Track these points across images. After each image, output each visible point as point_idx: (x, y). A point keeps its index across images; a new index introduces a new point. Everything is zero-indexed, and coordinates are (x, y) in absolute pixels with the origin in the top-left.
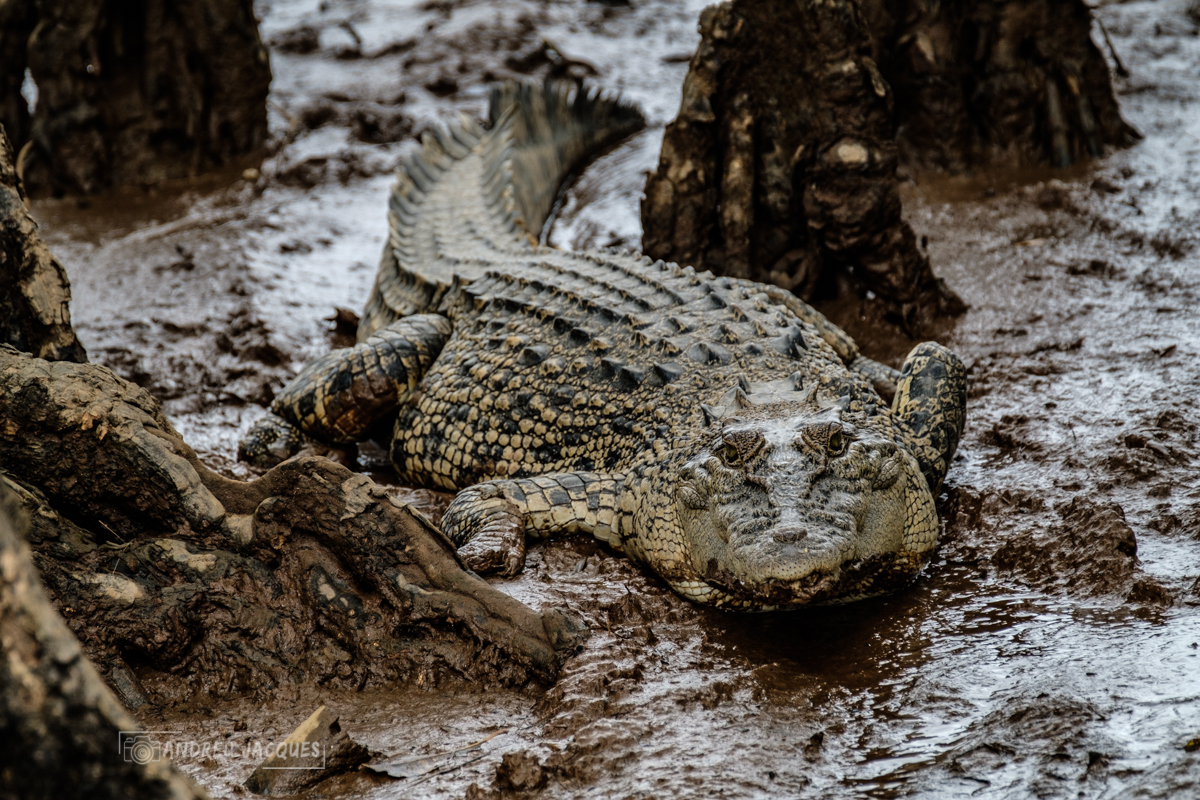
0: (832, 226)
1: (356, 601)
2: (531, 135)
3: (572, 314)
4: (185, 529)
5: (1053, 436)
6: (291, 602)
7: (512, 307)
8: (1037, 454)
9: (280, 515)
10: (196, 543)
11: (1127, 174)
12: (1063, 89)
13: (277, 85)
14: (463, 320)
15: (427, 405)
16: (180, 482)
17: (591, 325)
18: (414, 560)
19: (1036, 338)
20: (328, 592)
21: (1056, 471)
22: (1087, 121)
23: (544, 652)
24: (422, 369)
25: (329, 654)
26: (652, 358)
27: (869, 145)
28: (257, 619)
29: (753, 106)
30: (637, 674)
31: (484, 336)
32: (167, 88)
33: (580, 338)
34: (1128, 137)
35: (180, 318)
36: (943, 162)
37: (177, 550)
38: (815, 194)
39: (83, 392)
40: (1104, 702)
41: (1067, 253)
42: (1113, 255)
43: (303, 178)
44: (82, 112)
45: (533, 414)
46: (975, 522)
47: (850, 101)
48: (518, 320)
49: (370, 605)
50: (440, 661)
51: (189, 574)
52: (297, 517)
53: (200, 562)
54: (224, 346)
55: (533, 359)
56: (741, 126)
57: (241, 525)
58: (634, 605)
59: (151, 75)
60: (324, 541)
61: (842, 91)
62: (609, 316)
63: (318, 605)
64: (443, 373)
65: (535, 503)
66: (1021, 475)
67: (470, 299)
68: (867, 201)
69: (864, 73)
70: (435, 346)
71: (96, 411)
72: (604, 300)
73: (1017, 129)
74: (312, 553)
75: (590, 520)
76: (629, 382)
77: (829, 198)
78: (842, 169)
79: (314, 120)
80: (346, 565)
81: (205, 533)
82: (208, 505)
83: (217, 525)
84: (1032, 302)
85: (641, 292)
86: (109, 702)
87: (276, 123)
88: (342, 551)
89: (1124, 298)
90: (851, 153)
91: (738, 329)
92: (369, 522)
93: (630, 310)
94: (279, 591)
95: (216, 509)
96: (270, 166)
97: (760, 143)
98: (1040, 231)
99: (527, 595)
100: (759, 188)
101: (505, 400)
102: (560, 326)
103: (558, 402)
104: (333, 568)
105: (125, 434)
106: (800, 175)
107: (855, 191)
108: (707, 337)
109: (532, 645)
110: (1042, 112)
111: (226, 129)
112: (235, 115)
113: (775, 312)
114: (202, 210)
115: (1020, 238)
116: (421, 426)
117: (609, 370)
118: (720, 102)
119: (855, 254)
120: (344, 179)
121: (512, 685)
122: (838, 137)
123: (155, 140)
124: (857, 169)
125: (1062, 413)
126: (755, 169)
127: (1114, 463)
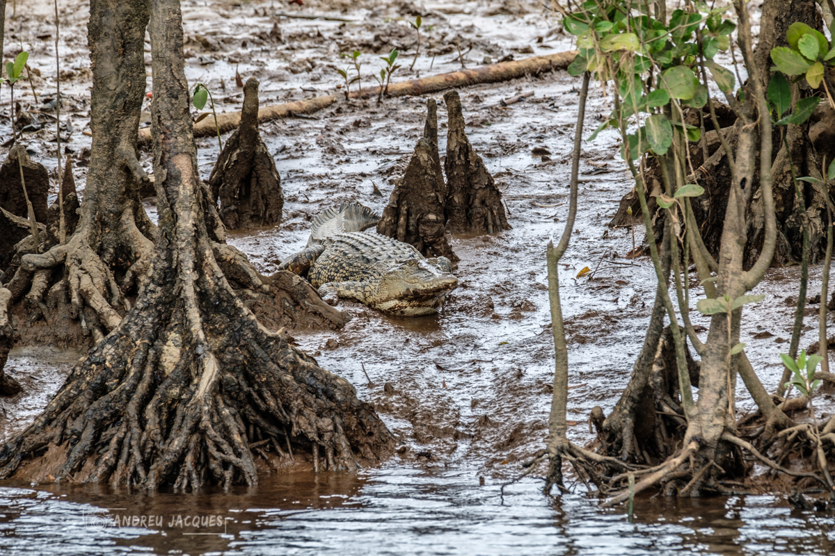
0: (425, 235)
1: (294, 306)
2: (351, 217)
3: (356, 244)
4: (252, 287)
5: (477, 285)
6: (277, 307)
7: (342, 242)
8: (473, 289)
9: (276, 285)
10: (254, 291)
11: (507, 235)
12: (492, 213)
13: (284, 207)
14: (329, 246)
15: (317, 266)
16: (251, 275)
17: (361, 247)
18: (309, 297)
19: (476, 267)
20: (287, 304)
21: (477, 292)
22: (498, 222)
23: (341, 321)
24: (317, 257)
25: (286, 319)
26: (375, 255)
27: (437, 215)
28: (268, 310)
29: (408, 204)
30: (364, 326)
31: (334, 248)
32: (255, 204)
33: (358, 250)
34: (508, 228)
35: (255, 254)
36: (459, 230)
37: (249, 292)
38: (422, 227)
39: (228, 251)
40: (480, 336)
41: (487, 250)
42: (499, 251)
43: (290, 228)
44: (233, 207)
45: (343, 268)
46: (454, 302)
47: (433, 203)
48: (343, 245)
49: (298, 308)
50: (315, 322)
51: (251, 298)
52: (280, 285)
53: (255, 295)
54: (266, 261)
55: (345, 254)
56: (404, 209)
57: (266, 287)
58: (365, 314)
59: (252, 200)
60: (287, 292)
61: (430, 201)
62: (366, 245)
63: (285, 308)
64: (322, 257)
65: (341, 288)
66: (468, 292)
67: (331, 241)
68: (435, 230)
69: (437, 197)
70: (320, 252)
71: (231, 256)
72: (365, 242)
73: (479, 223)
74: (284, 294)
75: (355, 294)
76: (368, 261)
77: (425, 228)
78: (429, 221)
79: (295, 216)
80: (292, 298)
81: (257, 288)
82: (258, 282)
83: (260, 287)
84: (477, 259)
85: (374, 240)
86: (229, 288)
87: (284, 215)
88: (291, 294)
89: (501, 260)
90: (432, 217)
91: (397, 251)
92: (298, 287)
93: (371, 244)
94: (275, 303)
95: (260, 283)
96: (282, 225)
97: (409, 214)
98: (482, 246)
99: (339, 308)
100: (408, 226)
101: (336, 264)
102: (353, 246)
103: (350, 265)
104: (289, 299)
105: (238, 263)
106: (418, 222)
107: (432, 227)
108: (389, 253)
109: (338, 319)
110: (486, 220)
111: (271, 216)
112: (273, 212)
113: (408, 249)
114: (262, 234)
115: (477, 247)
116: (315, 271)
117: (363, 258)
118: (399, 202)
119: (431, 244)
120: (301, 229)
121: (332, 329)
122: (429, 212)
123: (252, 217)
124: (434, 221)
125: (481, 281)
126: (407, 220)
127: (492, 290)
